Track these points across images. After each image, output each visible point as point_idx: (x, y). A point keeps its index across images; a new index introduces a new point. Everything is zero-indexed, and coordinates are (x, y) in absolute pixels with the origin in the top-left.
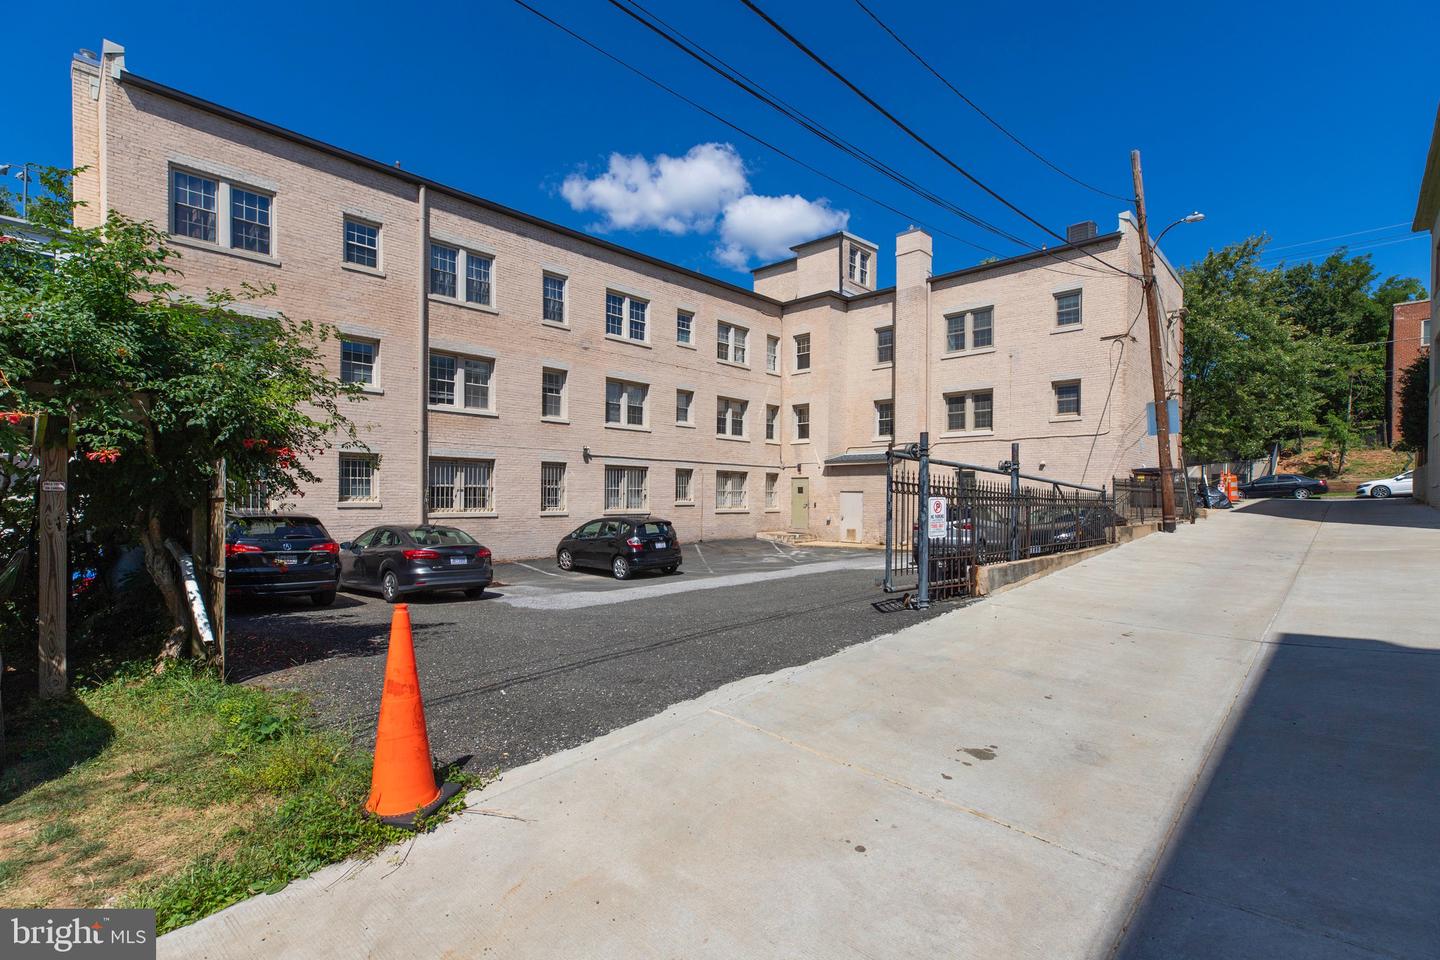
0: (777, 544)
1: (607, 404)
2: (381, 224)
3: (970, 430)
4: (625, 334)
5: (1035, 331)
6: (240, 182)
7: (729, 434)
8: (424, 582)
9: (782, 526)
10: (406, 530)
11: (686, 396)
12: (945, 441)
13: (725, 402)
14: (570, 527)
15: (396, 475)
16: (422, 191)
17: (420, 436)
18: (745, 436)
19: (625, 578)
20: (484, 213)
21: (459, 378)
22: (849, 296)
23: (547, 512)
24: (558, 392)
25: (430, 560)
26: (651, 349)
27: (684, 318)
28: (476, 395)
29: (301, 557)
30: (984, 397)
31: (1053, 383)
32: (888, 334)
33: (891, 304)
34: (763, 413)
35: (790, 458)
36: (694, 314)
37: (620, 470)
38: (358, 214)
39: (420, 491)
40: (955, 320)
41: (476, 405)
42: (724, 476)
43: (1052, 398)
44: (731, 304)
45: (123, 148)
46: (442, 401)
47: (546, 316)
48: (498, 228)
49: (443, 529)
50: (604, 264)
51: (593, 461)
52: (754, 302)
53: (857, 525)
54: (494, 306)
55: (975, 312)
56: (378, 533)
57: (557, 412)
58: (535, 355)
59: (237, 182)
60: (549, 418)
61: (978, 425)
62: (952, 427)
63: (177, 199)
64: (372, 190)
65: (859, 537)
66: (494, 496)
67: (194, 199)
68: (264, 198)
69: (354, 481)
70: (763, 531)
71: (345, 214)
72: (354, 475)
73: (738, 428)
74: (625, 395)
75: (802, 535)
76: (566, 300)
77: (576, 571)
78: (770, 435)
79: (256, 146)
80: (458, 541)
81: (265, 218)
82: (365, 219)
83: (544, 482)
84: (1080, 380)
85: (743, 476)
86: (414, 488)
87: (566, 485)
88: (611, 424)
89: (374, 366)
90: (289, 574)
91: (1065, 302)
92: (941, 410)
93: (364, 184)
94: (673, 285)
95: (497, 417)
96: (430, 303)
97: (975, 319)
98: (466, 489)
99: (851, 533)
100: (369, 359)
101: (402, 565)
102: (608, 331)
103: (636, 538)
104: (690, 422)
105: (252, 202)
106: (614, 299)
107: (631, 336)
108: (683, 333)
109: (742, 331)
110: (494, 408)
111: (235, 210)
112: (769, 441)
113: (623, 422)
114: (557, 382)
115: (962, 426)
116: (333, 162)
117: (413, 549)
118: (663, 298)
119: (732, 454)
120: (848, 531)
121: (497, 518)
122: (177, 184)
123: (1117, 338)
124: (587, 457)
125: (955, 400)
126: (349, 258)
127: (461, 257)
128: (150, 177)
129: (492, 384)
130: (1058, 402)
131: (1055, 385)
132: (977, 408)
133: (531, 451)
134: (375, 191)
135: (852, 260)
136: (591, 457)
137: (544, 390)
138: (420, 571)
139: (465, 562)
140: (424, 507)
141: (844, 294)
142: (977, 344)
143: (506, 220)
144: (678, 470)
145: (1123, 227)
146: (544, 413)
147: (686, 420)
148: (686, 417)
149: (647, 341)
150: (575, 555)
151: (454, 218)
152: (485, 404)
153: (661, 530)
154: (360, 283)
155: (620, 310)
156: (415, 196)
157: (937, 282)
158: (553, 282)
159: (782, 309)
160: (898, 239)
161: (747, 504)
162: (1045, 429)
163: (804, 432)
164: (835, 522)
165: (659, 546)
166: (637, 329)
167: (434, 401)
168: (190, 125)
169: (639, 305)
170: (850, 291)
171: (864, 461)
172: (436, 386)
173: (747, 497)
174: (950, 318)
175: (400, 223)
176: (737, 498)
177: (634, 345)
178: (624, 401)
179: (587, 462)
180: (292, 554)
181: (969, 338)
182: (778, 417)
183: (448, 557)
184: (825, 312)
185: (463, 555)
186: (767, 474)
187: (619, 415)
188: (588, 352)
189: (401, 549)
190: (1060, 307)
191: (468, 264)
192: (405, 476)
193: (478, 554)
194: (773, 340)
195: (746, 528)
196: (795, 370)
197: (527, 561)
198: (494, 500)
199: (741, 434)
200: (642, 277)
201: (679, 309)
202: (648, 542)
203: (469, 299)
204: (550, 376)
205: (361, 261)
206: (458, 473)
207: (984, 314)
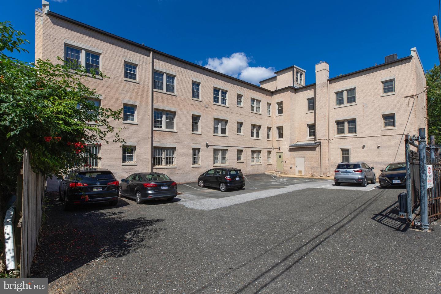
0: (272, 176)
1: (214, 127)
2: (137, 65)
3: (346, 134)
4: (220, 103)
5: (374, 96)
6: (89, 50)
7: (255, 137)
8: (151, 197)
9: (273, 169)
10: (145, 175)
11: (240, 124)
12: (337, 138)
13: (253, 126)
14: (203, 171)
15: (142, 153)
16: (151, 53)
17: (150, 139)
18: (260, 138)
19: (225, 191)
20: (172, 61)
21: (164, 118)
22: (297, 88)
23: (194, 166)
24: (197, 123)
25: (154, 188)
26: (228, 108)
27: (240, 97)
28: (170, 125)
29: (103, 188)
30: (352, 122)
31: (382, 115)
32: (312, 100)
33: (313, 90)
34: (266, 129)
35: (276, 145)
36: (243, 95)
37: (219, 150)
38: (129, 61)
39: (150, 159)
40: (339, 94)
41: (170, 128)
42: (253, 152)
43: (382, 121)
44: (255, 92)
45: (48, 38)
46: (158, 127)
47: (193, 97)
48: (177, 66)
49: (158, 174)
50: (213, 78)
51: (210, 147)
52: (262, 91)
53: (302, 169)
54: (176, 93)
55: (348, 91)
56: (135, 176)
57: (197, 130)
58: (190, 110)
59: (88, 50)
60: (195, 132)
61: (349, 132)
62: (338, 133)
63: (67, 56)
64: (134, 53)
65: (303, 173)
66: (176, 161)
67: (73, 56)
68: (97, 56)
69: (128, 156)
70: (267, 171)
71: (125, 61)
72: (128, 153)
73: (258, 135)
74: (220, 124)
75: (281, 172)
76: (200, 91)
77: (205, 187)
78: (268, 138)
79: (94, 37)
80: (164, 179)
81: (97, 63)
82: (132, 63)
83: (193, 155)
84: (395, 114)
85: (260, 152)
86: (148, 158)
87: (200, 156)
88: (215, 134)
89: (135, 114)
90: (98, 194)
91: (387, 84)
92: (334, 127)
93: (132, 51)
94: (236, 86)
95: (177, 132)
96: (154, 92)
97: (348, 93)
98: (166, 158)
99: (300, 172)
100: (133, 112)
101: (143, 189)
102: (214, 102)
103: (228, 176)
104: (242, 133)
105: (93, 57)
106: (216, 90)
107: (222, 104)
108: (239, 102)
109: (259, 101)
110: (176, 129)
111: (87, 60)
112: (268, 139)
113: (219, 134)
114: (197, 120)
115: (343, 132)
116: (121, 43)
117: (147, 183)
118: (233, 90)
119: (256, 144)
120: (299, 171)
121: (177, 168)
122: (67, 51)
123: (411, 96)
124: (207, 146)
125: (340, 123)
126: (126, 77)
127: (165, 76)
128: (57, 48)
129: (175, 121)
130: (385, 122)
131: (383, 116)
132: (349, 125)
133: (188, 144)
134: (135, 53)
135: (297, 75)
136: (209, 146)
137: (193, 122)
138: (150, 192)
139: (167, 188)
140: (152, 164)
141: (295, 87)
142: (348, 102)
143: (179, 63)
144: (238, 150)
145: (413, 54)
146: (193, 131)
147: (240, 132)
148: (240, 131)
149: (227, 105)
150: (205, 181)
151: (162, 63)
152: (173, 128)
153: (237, 173)
154: (130, 85)
155: (218, 94)
156: (149, 55)
157: (332, 80)
158: (196, 85)
159: (272, 93)
160: (316, 66)
161: (261, 161)
162: (379, 133)
163: (281, 136)
164: (294, 168)
165: (237, 179)
166: (224, 101)
167: (155, 127)
168: (72, 30)
169: (224, 93)
170: (297, 86)
171: (304, 146)
172: (156, 123)
173: (261, 159)
174: (337, 93)
175: (144, 64)
176: (258, 160)
177: (223, 106)
178: (220, 126)
179: (207, 148)
180: (100, 187)
181: (345, 100)
182: (271, 131)
183: (160, 186)
184: (289, 93)
185: (166, 185)
186: (268, 151)
187: (218, 131)
188: (207, 109)
189: (143, 183)
190: (384, 86)
191: (167, 79)
192: (145, 154)
193: (172, 185)
194: (269, 104)
195: (261, 170)
196: (277, 114)
197: (187, 183)
198: (176, 162)
199: (258, 137)
200: (226, 83)
201: (238, 94)
202: (233, 177)
203: (167, 91)
204: (195, 118)
205: (130, 78)
206: (164, 152)
207: (351, 91)
